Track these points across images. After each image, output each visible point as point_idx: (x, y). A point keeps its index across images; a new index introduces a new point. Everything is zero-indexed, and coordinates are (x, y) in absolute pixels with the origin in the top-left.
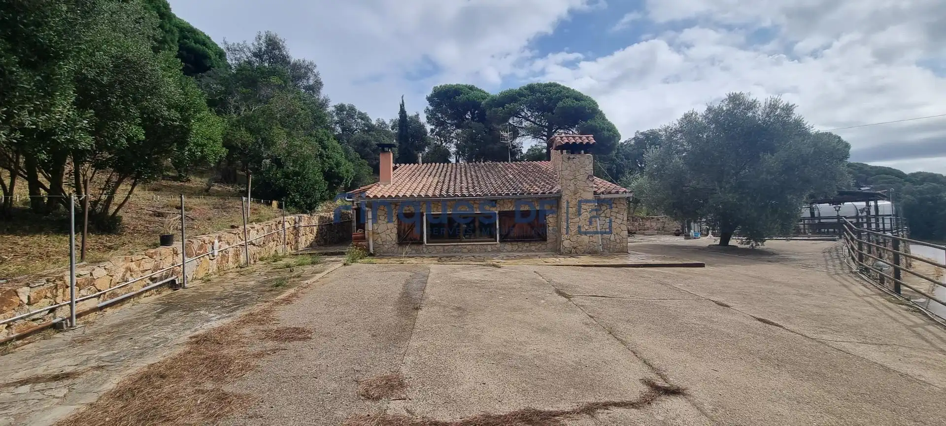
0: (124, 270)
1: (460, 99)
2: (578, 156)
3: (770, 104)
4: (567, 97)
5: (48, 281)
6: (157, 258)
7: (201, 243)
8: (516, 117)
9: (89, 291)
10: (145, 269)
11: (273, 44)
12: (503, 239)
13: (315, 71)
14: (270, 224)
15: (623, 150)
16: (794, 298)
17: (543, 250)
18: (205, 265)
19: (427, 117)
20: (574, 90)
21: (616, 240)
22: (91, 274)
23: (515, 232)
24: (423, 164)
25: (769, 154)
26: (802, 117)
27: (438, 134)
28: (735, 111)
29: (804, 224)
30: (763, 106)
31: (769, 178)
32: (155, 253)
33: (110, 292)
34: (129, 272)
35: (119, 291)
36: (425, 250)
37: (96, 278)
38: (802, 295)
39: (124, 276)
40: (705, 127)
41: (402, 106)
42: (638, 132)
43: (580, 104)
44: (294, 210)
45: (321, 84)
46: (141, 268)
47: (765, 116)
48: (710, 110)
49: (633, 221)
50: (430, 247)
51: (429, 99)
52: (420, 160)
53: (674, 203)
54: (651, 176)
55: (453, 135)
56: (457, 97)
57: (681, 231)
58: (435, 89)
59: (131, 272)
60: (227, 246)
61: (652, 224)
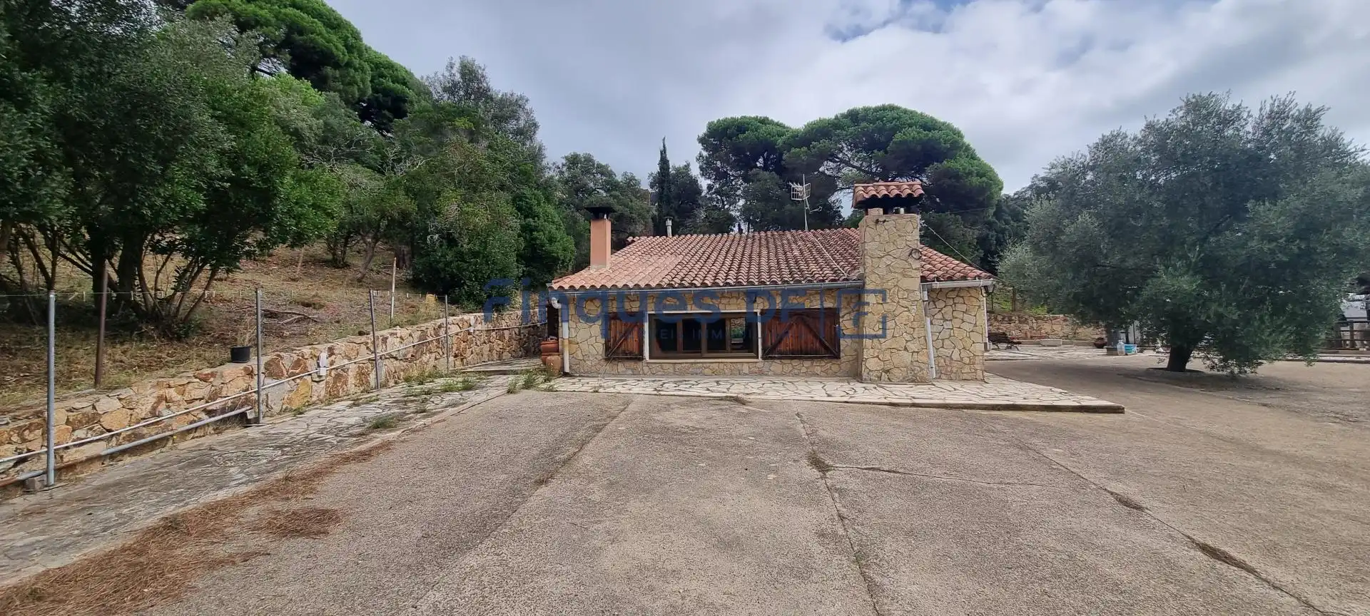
0: (154, 400)
1: (746, 138)
2: (894, 217)
3: (1272, 111)
4: (910, 126)
5: (15, 419)
6: (217, 382)
7: (296, 359)
8: (831, 161)
9: (90, 432)
10: (193, 397)
11: (469, 73)
12: (769, 354)
13: (528, 107)
14: (424, 329)
15: (1008, 207)
16: (1302, 494)
17: (834, 375)
18: (303, 389)
19: (701, 168)
20: (921, 114)
21: (962, 359)
22: (94, 408)
23: (789, 342)
24: (673, 236)
25: (1267, 203)
26: (1339, 132)
27: (717, 192)
28: (1199, 129)
29: (1352, 331)
30: (1256, 114)
31: (1266, 247)
32: (213, 375)
33: (129, 433)
34: (164, 402)
35: (145, 431)
36: (646, 369)
37: (101, 413)
38: (1321, 487)
39: (154, 408)
40: (1138, 160)
41: (663, 152)
42: (1036, 176)
43: (930, 135)
44: (472, 306)
45: (535, 125)
46: (187, 397)
47: (1258, 134)
48: (1150, 127)
49: (1020, 322)
50: (654, 366)
51: (702, 141)
52: (669, 230)
53: (1075, 294)
54: (1037, 249)
55: (739, 192)
56: (741, 136)
57: (1106, 340)
58: (710, 126)
59: (167, 402)
60: (346, 362)
61: (1054, 327)
